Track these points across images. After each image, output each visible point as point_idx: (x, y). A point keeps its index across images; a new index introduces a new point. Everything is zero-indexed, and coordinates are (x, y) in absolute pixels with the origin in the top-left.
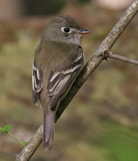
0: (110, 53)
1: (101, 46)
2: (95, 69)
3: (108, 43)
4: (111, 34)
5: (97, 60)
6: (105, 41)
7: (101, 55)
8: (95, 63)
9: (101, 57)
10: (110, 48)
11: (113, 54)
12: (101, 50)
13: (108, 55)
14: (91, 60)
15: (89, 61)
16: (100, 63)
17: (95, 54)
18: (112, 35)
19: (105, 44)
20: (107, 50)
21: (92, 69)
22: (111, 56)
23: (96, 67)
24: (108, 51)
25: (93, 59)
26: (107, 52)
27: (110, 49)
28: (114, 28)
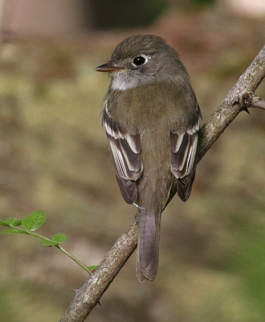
0: (254, 98)
1: (237, 84)
2: (225, 128)
3: (250, 80)
4: (255, 63)
5: (230, 111)
6: (244, 76)
7: (236, 103)
8: (226, 117)
9: (236, 106)
10: (254, 89)
11: (260, 100)
12: (237, 93)
13: (250, 102)
14: (219, 111)
15: (215, 114)
16: (234, 117)
17: (226, 99)
18: (257, 63)
19: (245, 81)
20: (248, 93)
21: (219, 128)
22: (255, 104)
23: (227, 125)
24: (251, 94)
25: (221, 110)
26: (248, 97)
27: (254, 91)
28: (261, 52)
